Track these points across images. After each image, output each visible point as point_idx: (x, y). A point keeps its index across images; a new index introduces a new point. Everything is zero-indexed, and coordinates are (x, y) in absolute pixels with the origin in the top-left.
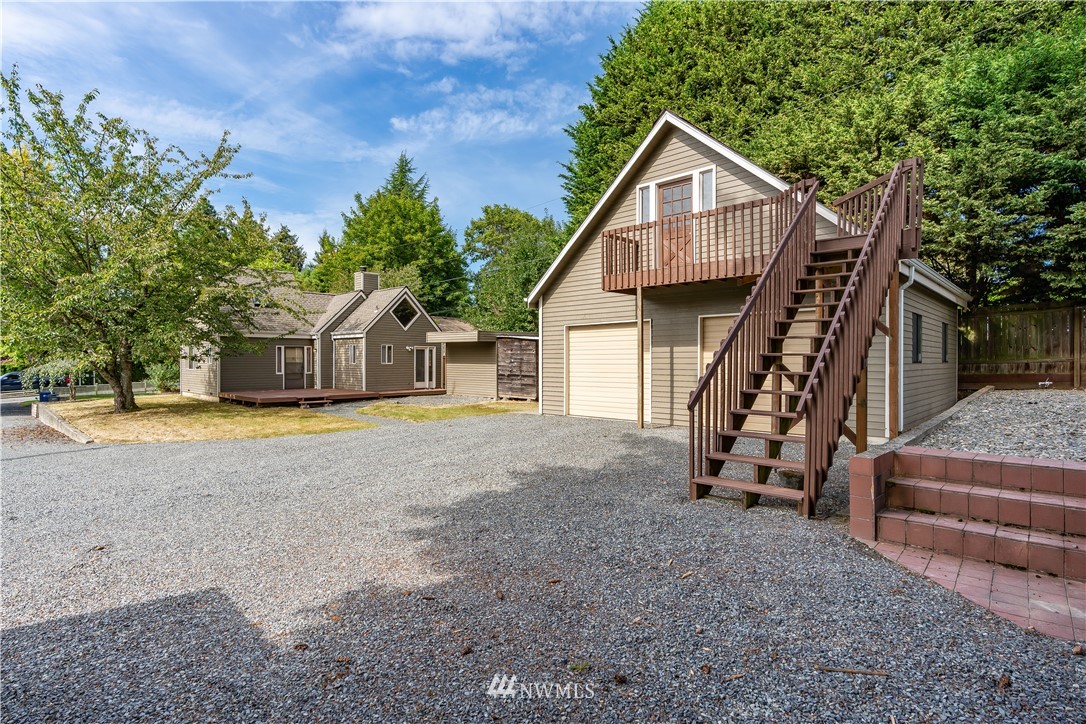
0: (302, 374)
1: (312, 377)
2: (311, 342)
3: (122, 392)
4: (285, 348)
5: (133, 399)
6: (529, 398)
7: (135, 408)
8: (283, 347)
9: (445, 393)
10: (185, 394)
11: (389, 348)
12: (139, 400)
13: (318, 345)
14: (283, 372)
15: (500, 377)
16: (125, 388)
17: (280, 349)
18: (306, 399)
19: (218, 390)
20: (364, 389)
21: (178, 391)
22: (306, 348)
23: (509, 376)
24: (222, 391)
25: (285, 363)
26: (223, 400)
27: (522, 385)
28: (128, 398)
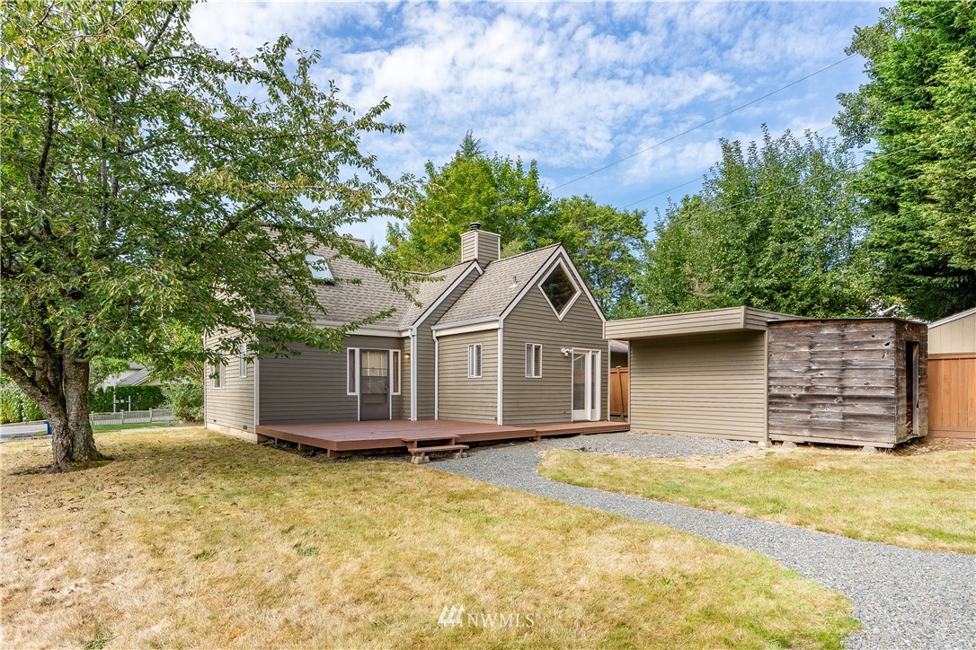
0: (386, 395)
1: (401, 402)
2: (400, 342)
3: (65, 427)
4: (362, 352)
5: (89, 440)
6: (870, 445)
7: (96, 458)
8: (357, 350)
9: (626, 429)
10: (211, 427)
11: (537, 349)
12: (104, 440)
13: (412, 346)
14: (357, 393)
15: (775, 401)
16: (72, 417)
17: (352, 352)
18: (421, 444)
19: (256, 421)
20: (500, 422)
21: (202, 421)
22: (391, 351)
23: (800, 398)
24: (262, 422)
25: (362, 377)
26: (264, 440)
27: (845, 416)
28: (80, 439)
